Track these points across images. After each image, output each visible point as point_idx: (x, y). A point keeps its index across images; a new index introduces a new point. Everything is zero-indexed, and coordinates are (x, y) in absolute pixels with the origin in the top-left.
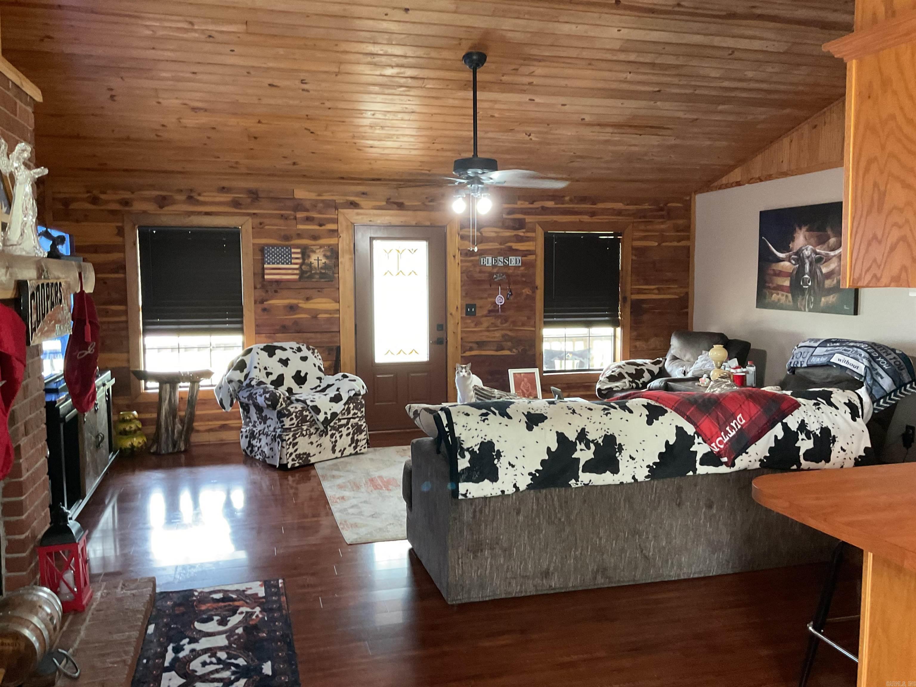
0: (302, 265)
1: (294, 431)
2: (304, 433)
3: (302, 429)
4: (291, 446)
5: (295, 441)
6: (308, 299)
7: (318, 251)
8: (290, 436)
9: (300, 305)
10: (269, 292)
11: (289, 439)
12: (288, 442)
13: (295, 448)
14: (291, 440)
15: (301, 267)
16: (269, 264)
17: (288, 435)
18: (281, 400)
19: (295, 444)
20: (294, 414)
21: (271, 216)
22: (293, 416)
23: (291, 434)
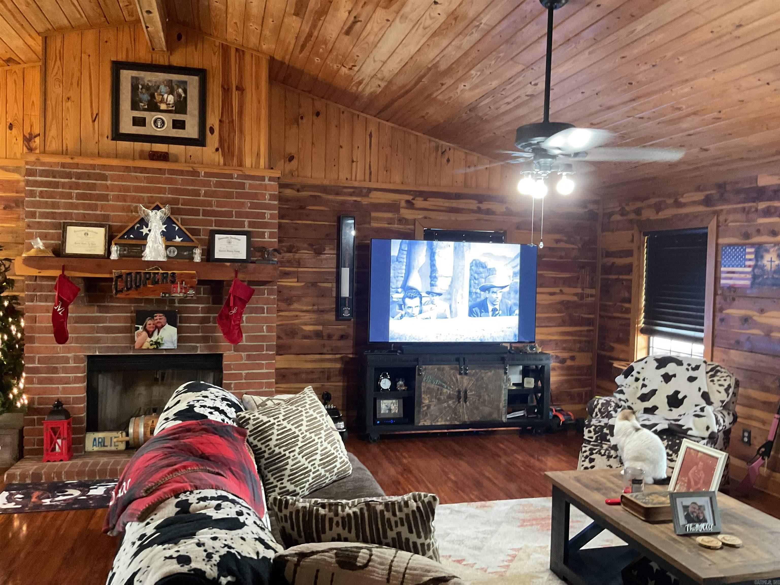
0: (755, 266)
1: (592, 445)
2: (603, 452)
3: (602, 447)
4: (587, 460)
5: (592, 457)
6: (762, 311)
7: (772, 250)
8: (587, 449)
9: (755, 318)
10: (728, 300)
11: (585, 451)
12: (585, 454)
13: (592, 464)
14: (588, 453)
15: (753, 270)
16: (725, 266)
17: (585, 447)
18: (597, 410)
19: (592, 460)
20: (593, 427)
21: (735, 211)
22: (592, 429)
23: (590, 447)
